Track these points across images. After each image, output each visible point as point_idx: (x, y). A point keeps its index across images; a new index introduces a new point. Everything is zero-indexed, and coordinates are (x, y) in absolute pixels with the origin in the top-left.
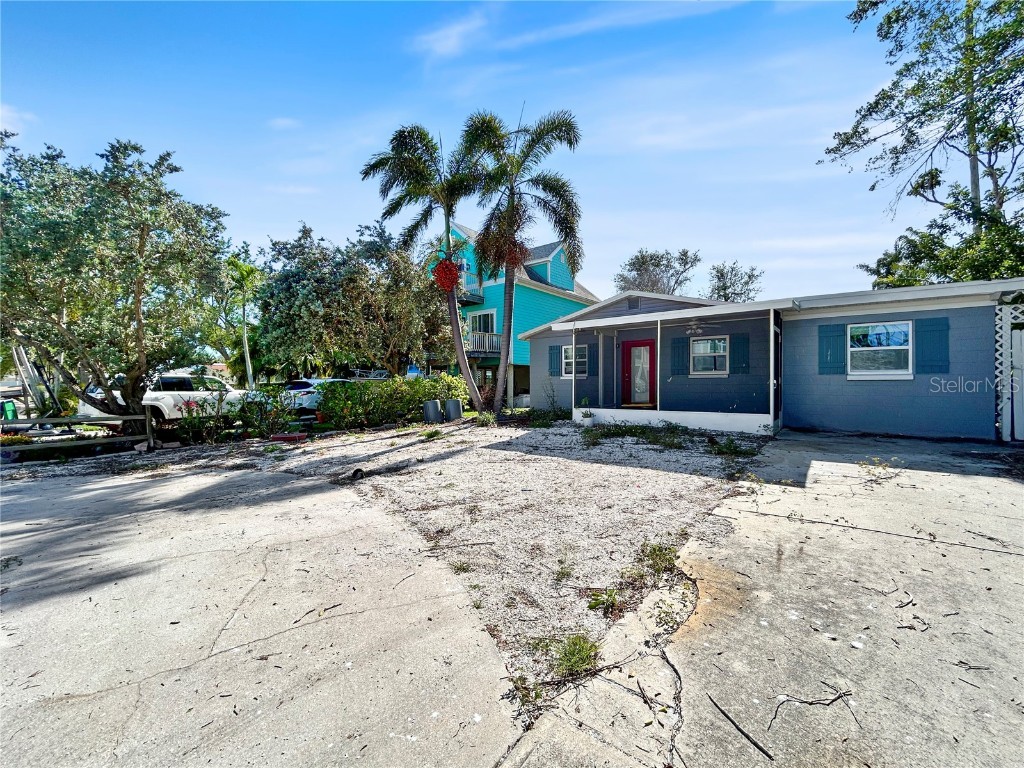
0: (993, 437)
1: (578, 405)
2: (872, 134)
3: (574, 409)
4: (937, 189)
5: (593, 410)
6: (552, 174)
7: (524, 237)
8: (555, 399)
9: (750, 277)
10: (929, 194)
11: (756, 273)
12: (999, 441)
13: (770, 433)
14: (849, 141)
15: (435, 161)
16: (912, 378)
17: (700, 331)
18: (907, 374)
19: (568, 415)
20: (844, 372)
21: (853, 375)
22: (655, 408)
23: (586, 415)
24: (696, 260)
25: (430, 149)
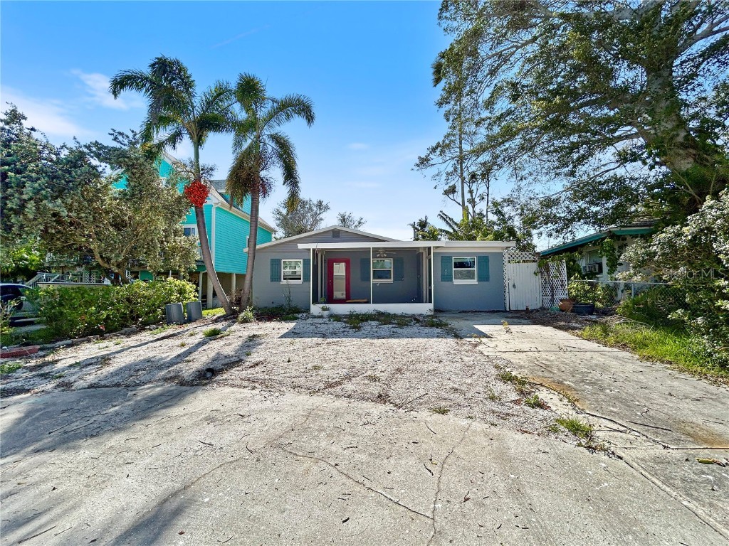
0: (503, 310)
1: (316, 301)
2: (431, 162)
3: (312, 306)
4: (455, 194)
5: (328, 306)
6: (283, 135)
7: (270, 176)
8: (291, 298)
9: (360, 223)
10: (451, 196)
11: (362, 221)
12: (506, 311)
13: (432, 313)
14: (424, 162)
15: (191, 95)
16: (477, 283)
17: (385, 255)
18: (474, 282)
19: (308, 310)
20: (452, 280)
21: (457, 282)
22: (368, 302)
23: (324, 309)
24: (327, 208)
25: (188, 84)
